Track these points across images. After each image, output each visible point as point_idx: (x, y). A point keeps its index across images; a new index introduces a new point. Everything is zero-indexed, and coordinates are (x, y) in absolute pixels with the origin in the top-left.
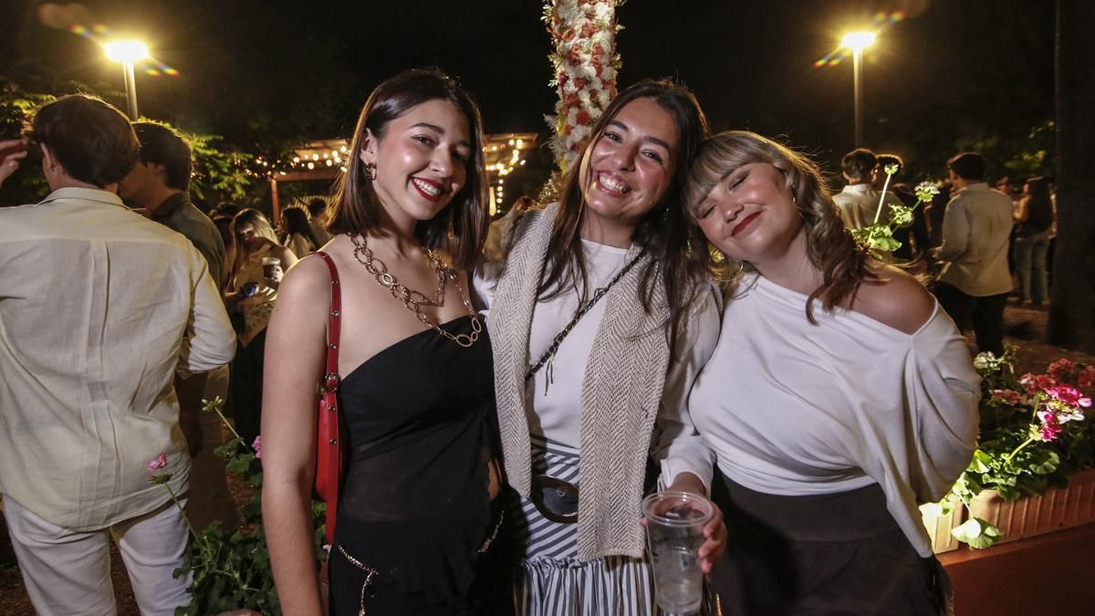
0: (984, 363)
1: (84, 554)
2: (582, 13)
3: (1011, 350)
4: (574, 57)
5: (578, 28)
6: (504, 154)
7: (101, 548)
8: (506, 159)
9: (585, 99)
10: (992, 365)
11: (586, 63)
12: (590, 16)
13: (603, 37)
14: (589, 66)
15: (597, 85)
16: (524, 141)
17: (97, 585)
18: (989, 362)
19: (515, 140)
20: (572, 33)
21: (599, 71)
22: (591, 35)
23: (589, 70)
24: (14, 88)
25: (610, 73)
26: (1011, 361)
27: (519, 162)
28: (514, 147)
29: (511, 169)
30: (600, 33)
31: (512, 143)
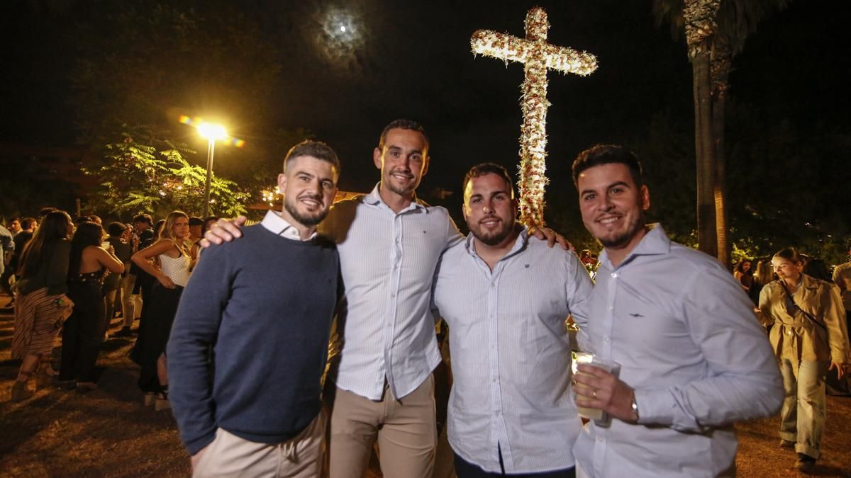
2: (534, 186)
5: (533, 191)
9: (534, 216)
14: (536, 204)
15: (538, 212)
20: (529, 192)
21: (539, 207)
25: (542, 207)
30: (540, 193)
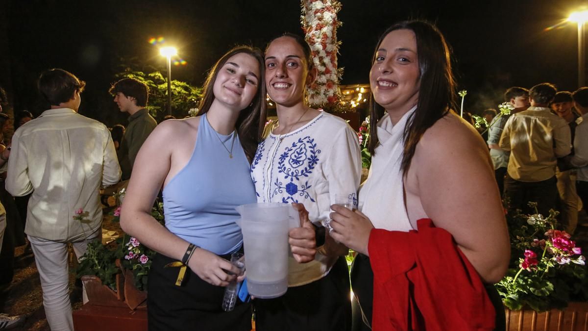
0: (533, 221)
1: (55, 250)
2: (316, 18)
3: (553, 214)
4: (312, 40)
5: (314, 26)
6: (354, 95)
7: (62, 249)
8: (355, 99)
10: (538, 223)
11: (317, 43)
12: (320, 19)
13: (328, 29)
14: (319, 44)
15: (323, 54)
16: (365, 88)
17: (60, 263)
18: (537, 221)
19: (360, 88)
20: (311, 27)
21: (325, 46)
22: (321, 28)
23: (318, 46)
24: (129, 69)
26: (551, 221)
27: (363, 100)
28: (359, 92)
29: (358, 104)
30: (326, 27)
31: (358, 89)
